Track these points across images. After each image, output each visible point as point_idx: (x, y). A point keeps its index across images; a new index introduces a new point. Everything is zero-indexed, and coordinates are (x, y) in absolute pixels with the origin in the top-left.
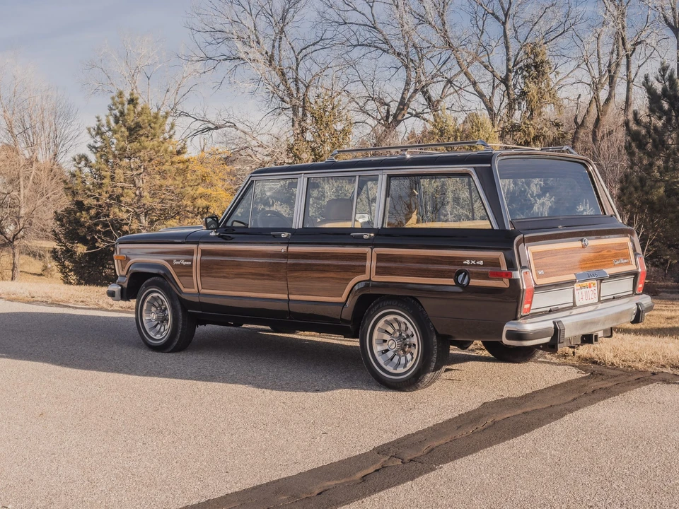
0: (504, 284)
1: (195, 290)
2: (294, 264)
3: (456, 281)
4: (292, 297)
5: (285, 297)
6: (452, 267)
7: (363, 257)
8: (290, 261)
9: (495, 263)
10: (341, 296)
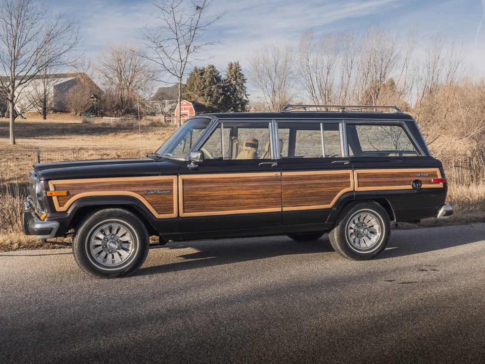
0: (441, 185)
1: (174, 215)
2: (288, 185)
3: (413, 186)
4: (285, 209)
5: (278, 209)
6: (409, 179)
7: (347, 176)
8: (284, 183)
9: (435, 175)
10: (330, 203)
